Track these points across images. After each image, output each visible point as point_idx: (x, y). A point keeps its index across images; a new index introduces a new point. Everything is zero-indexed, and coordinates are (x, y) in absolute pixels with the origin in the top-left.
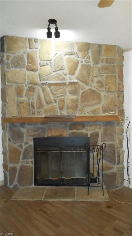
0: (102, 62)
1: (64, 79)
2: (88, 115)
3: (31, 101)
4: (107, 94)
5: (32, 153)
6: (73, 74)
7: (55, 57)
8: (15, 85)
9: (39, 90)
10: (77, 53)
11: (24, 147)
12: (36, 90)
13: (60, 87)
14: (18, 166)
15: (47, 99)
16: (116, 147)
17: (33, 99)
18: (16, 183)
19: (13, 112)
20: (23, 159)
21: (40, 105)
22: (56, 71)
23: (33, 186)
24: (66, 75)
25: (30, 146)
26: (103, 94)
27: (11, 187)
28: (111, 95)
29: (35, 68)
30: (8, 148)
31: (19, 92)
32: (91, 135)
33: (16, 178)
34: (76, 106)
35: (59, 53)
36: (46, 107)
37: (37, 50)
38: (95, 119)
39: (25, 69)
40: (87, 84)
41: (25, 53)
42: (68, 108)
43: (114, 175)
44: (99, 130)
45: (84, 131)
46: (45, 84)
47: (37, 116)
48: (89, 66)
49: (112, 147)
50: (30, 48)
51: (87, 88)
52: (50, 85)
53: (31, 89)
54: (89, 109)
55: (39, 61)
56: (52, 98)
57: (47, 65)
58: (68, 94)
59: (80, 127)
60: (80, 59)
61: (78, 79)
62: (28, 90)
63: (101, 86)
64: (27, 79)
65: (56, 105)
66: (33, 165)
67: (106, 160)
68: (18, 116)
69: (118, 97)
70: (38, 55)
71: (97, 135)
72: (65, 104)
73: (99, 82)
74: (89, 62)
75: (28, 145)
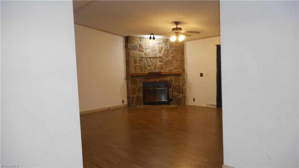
0: (174, 47)
1: (156, 55)
2: (167, 71)
3: (141, 66)
4: (176, 62)
5: (142, 90)
6: (161, 53)
7: (152, 45)
8: (133, 58)
9: (144, 60)
10: (162, 43)
11: (138, 87)
12: (143, 60)
13: (154, 59)
14: (135, 96)
15: (149, 65)
16: (181, 86)
17: (142, 65)
18: (134, 104)
19: (133, 71)
20: (138, 93)
21: (146, 68)
22: (153, 52)
23: (143, 105)
24: (157, 53)
25: (141, 86)
26: (174, 62)
27: (132, 106)
28: (178, 62)
29: (143, 50)
30: (130, 88)
31: (135, 62)
32: (169, 80)
33: (135, 102)
34: (162, 68)
35: (154, 43)
36: (148, 68)
37: (144, 42)
38: (170, 73)
39: (138, 51)
40: (167, 58)
41: (138, 43)
42: (158, 68)
43: (180, 99)
44: (173, 78)
45: (166, 79)
46: (148, 57)
47: (144, 72)
48: (168, 49)
49: (179, 85)
50: (140, 41)
51: (167, 59)
52: (150, 58)
53: (141, 60)
54: (168, 69)
55: (144, 47)
56: (151, 64)
57: (148, 49)
58: (158, 62)
59: (164, 77)
60: (163, 46)
61: (163, 55)
62: (139, 61)
63: (173, 58)
64: (139, 55)
65: (153, 67)
66: (142, 95)
67: (176, 92)
68: (135, 73)
69: (182, 63)
70: (144, 45)
71: (172, 80)
72: (157, 67)
73: (172, 56)
74: (168, 47)
75: (140, 86)
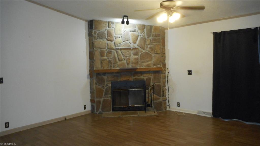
0: (153, 36)
1: (130, 46)
2: (144, 67)
3: (109, 59)
4: (155, 55)
5: (110, 92)
6: (135, 43)
7: (124, 33)
8: (99, 50)
9: (114, 53)
10: (137, 31)
11: (105, 88)
12: (113, 52)
13: (128, 51)
14: (102, 100)
15: (120, 59)
16: (161, 86)
17: (111, 58)
18: (100, 110)
19: (98, 66)
20: (105, 95)
21: (116, 62)
22: (125, 41)
23: (111, 112)
24: (131, 44)
25: (109, 87)
26: (153, 55)
27: (98, 113)
28: (158, 56)
29: (112, 39)
30: (95, 89)
31: (102, 54)
32: (146, 79)
33: (101, 108)
34: (137, 62)
35: (127, 30)
36: (119, 63)
37: (113, 29)
38: (148, 70)
39: (106, 40)
41: (106, 30)
42: (132, 63)
43: (160, 103)
44: (151, 77)
45: (142, 77)
46: (118, 49)
47: (113, 69)
48: (145, 38)
49: (159, 86)
50: (109, 27)
51: (144, 51)
52: (121, 49)
53: (110, 52)
54: (145, 64)
55: (114, 35)
56: (123, 57)
57: (119, 37)
58: (132, 55)
59: (140, 75)
60: (139, 34)
61: (138, 46)
62: (107, 53)
63: (152, 50)
64: (107, 45)
65: (125, 62)
66: (111, 99)
67: (155, 94)
68: (101, 69)
69: (162, 56)
70: (114, 31)
71: (150, 79)
72: (131, 61)
73: (150, 48)
74: (145, 36)
75: (107, 87)
